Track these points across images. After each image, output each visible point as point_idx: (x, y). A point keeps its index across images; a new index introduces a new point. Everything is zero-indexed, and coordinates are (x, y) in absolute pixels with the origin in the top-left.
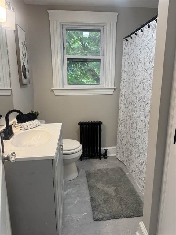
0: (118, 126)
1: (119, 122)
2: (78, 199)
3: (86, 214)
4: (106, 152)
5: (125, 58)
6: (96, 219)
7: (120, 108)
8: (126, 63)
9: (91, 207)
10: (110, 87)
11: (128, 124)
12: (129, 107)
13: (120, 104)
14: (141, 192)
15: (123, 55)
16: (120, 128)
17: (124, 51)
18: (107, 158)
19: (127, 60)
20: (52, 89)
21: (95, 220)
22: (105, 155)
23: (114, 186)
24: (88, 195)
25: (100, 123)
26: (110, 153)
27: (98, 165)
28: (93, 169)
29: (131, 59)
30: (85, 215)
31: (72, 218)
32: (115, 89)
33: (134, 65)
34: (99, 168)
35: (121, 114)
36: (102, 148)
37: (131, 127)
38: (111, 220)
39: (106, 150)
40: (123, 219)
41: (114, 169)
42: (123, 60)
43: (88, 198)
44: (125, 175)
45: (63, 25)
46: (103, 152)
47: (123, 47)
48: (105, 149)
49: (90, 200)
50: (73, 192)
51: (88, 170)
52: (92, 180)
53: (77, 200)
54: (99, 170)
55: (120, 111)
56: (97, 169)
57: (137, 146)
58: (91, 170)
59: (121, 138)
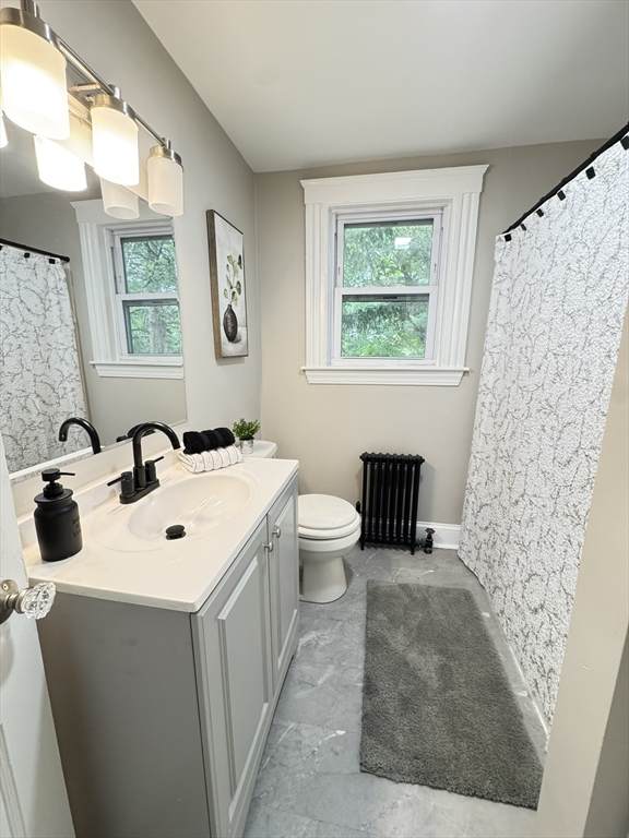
0: (470, 472)
1: (473, 464)
2: (330, 671)
3: (341, 733)
4: (430, 537)
5: (500, 287)
6: (366, 768)
7: (476, 424)
8: (504, 301)
9: (361, 713)
10: (451, 367)
11: (499, 472)
12: (505, 426)
13: (477, 414)
14: (525, 694)
15: (496, 279)
16: (473, 480)
17: (498, 269)
18: (431, 552)
19: (505, 293)
20: (303, 368)
21: (363, 769)
22: (428, 545)
23: (441, 652)
24: (361, 666)
25: (418, 461)
26: (441, 541)
27: (406, 570)
28: (389, 579)
29: (518, 289)
30: (338, 737)
31: (299, 738)
32: (465, 373)
33: (526, 302)
34: (405, 582)
35: (478, 442)
36: (421, 525)
37: (506, 484)
38: (416, 786)
39: (430, 531)
40: (455, 797)
41: (447, 591)
42: (494, 294)
43: (356, 676)
44: (478, 618)
45: (337, 216)
46: (421, 534)
47: (497, 259)
48: (428, 530)
49: (361, 685)
50: (322, 643)
51: (373, 581)
52: (381, 616)
53: (327, 675)
54: (404, 587)
55: (476, 433)
56: (400, 581)
57: (524, 548)
58: (382, 584)
59: (476, 508)
